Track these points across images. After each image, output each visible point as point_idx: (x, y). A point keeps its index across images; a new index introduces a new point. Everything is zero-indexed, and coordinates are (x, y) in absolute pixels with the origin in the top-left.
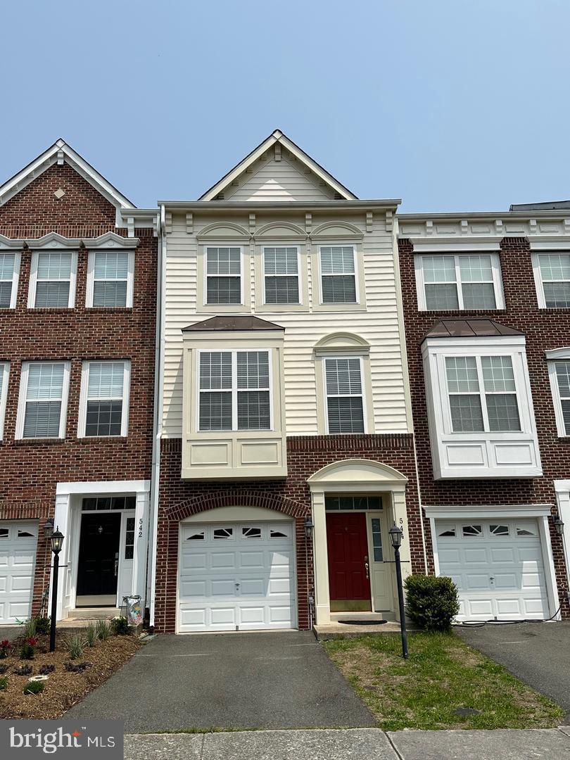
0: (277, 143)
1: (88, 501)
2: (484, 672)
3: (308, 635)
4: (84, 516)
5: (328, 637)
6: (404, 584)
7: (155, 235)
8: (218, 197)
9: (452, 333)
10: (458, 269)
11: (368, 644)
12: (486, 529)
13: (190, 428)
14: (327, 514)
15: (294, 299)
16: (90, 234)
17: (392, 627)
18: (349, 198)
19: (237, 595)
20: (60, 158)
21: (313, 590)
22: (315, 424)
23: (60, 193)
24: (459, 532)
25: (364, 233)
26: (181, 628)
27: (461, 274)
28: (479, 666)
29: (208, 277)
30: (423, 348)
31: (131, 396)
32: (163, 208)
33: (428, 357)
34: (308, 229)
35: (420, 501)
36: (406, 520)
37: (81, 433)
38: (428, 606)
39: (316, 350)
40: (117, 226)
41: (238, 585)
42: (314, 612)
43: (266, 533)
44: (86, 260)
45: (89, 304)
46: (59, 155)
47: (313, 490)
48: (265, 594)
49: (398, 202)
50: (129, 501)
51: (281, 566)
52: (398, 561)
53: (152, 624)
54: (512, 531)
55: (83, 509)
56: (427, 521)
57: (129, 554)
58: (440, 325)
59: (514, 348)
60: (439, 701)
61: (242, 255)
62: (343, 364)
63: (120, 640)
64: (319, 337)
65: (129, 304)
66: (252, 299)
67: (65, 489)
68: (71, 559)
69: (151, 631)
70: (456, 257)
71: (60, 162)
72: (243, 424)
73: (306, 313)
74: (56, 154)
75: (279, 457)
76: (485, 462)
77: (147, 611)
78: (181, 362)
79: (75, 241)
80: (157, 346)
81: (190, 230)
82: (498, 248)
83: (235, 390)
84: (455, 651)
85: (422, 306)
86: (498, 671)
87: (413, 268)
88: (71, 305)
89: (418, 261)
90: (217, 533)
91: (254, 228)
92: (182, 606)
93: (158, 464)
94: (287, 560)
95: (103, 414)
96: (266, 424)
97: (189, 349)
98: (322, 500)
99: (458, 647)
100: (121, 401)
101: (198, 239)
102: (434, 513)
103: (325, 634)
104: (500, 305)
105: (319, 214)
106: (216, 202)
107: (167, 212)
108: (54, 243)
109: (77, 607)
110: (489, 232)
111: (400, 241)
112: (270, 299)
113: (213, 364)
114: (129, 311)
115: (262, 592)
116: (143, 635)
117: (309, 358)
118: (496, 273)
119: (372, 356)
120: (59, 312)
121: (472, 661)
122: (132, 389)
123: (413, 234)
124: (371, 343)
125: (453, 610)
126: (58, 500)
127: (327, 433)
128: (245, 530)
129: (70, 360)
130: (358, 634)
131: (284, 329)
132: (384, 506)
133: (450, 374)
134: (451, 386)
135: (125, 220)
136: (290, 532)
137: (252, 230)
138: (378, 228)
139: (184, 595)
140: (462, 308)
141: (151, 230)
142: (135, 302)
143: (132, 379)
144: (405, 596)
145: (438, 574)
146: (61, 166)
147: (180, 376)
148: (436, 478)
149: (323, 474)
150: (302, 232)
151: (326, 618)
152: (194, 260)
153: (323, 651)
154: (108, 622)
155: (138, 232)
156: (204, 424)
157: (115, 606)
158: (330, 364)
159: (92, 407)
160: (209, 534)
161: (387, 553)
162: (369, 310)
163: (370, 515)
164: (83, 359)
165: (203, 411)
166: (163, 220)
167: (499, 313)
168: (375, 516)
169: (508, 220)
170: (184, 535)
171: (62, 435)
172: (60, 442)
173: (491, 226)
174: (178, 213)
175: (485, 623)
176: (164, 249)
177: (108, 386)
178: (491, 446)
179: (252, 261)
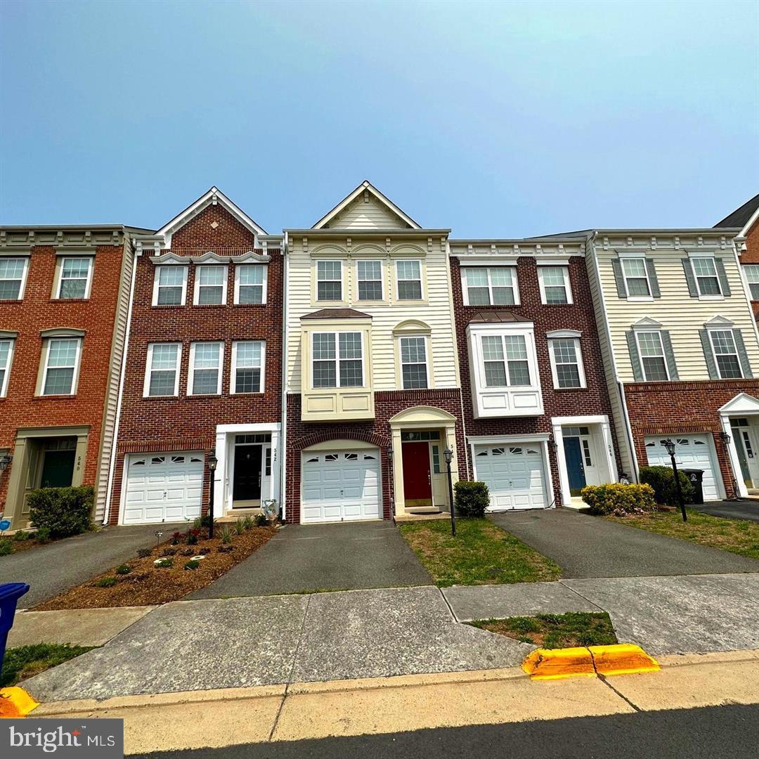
0: (366, 190)
1: (239, 437)
2: (507, 544)
3: (390, 522)
4: (236, 447)
5: (403, 523)
6: (453, 487)
7: (282, 253)
8: (325, 226)
9: (486, 320)
10: (489, 277)
11: (429, 527)
12: (507, 450)
13: (307, 385)
14: (402, 444)
15: (379, 297)
16: (237, 253)
17: (446, 515)
18: (415, 227)
19: (342, 498)
20: (215, 200)
21: (393, 493)
22: (394, 382)
23: (215, 225)
24: (490, 453)
25: (426, 252)
26: (304, 520)
27: (493, 281)
28: (503, 540)
29: (319, 282)
30: (467, 330)
31: (266, 365)
32: (287, 233)
33: (470, 336)
34: (388, 249)
35: (465, 433)
36: (455, 445)
37: (233, 391)
38: (469, 501)
39: (394, 332)
40: (255, 247)
41: (342, 491)
42: (394, 507)
43: (361, 457)
44: (234, 271)
45: (236, 302)
46: (214, 198)
47: (392, 428)
48: (361, 497)
49: (448, 232)
50: (267, 437)
51: (372, 478)
52: (449, 472)
53: (284, 518)
54: (524, 451)
55: (236, 442)
56: (469, 446)
57: (268, 473)
58: (478, 315)
59: (526, 330)
60: (477, 564)
61: (342, 267)
62: (413, 341)
63: (261, 529)
64: (396, 323)
65: (264, 301)
66: (350, 296)
67: (222, 429)
68: (228, 476)
69: (283, 523)
70: (488, 270)
71: (215, 203)
72: (343, 383)
73: (387, 306)
74: (212, 197)
75: (369, 405)
76: (508, 406)
77: (281, 509)
78: (300, 341)
79: (226, 258)
80: (284, 330)
81: (306, 249)
82: (515, 263)
83: (338, 359)
84: (487, 530)
85: (466, 303)
86: (516, 542)
87: (460, 276)
88: (224, 302)
89: (463, 272)
90: (327, 457)
91: (350, 248)
92: (305, 506)
93: (285, 412)
94: (375, 474)
95: (247, 378)
96: (360, 383)
97: (306, 332)
98: (399, 434)
99: (489, 527)
100: (260, 369)
101: (311, 255)
102: (473, 441)
103: (400, 522)
104: (517, 302)
105: (396, 238)
106: (324, 230)
107: (289, 237)
108: (211, 259)
109: (233, 508)
110: (509, 253)
111: (451, 258)
112: (362, 297)
113: (322, 342)
114: (264, 306)
115: (359, 495)
116: (278, 525)
117: (390, 337)
118: (515, 280)
119: (432, 336)
120: (215, 307)
121: (499, 537)
122: (267, 360)
123: (459, 254)
124: (432, 327)
125: (486, 504)
126: (218, 437)
127: (402, 389)
128: (346, 455)
129: (224, 340)
130: (423, 521)
131: (372, 317)
132: (441, 437)
133: (485, 347)
134: (486, 356)
135: (260, 243)
136: (377, 456)
137: (349, 249)
138: (436, 249)
139: (306, 499)
140: (492, 304)
141: (279, 250)
142: (268, 300)
143: (267, 353)
144: (454, 495)
145: (476, 480)
146: (215, 206)
147: (299, 351)
148: (475, 418)
149: (398, 417)
150: (384, 251)
151: (402, 511)
152: (308, 270)
153: (399, 533)
154: (252, 518)
155: (269, 252)
156: (317, 384)
157: (259, 507)
158: (404, 342)
159: (239, 373)
160: (322, 458)
161: (443, 467)
162: (430, 304)
163: (431, 443)
164: (233, 340)
165: (316, 374)
166: (287, 242)
167: (516, 307)
168: (435, 444)
169: (524, 244)
170: (304, 459)
171: (219, 392)
172: (218, 397)
173: (511, 249)
174: (297, 237)
175: (507, 511)
176: (288, 262)
177: (251, 359)
178: (511, 396)
179: (349, 270)
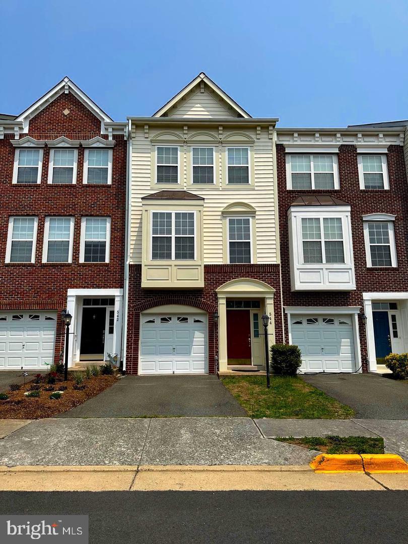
0: (202, 81)
1: (86, 300)
2: (313, 395)
3: (214, 376)
4: (84, 308)
5: (225, 377)
6: (270, 349)
7: (125, 139)
8: (165, 115)
9: (306, 203)
10: (312, 164)
11: (247, 381)
12: (320, 320)
13: (147, 258)
14: (227, 311)
15: (211, 181)
16: (85, 138)
17: (263, 373)
18: (246, 117)
19: (174, 355)
20: (66, 89)
21: (218, 352)
22: (222, 257)
23: (66, 112)
24: (305, 322)
25: (255, 139)
26: (141, 372)
27: (314, 167)
28: (310, 392)
29: (158, 166)
30: (288, 212)
31: (111, 239)
32: (130, 121)
33: (291, 218)
34: (221, 136)
35: (282, 303)
36: (273, 313)
37: (82, 260)
38: (284, 361)
39: (223, 213)
40: (102, 133)
41: (174, 349)
42: (218, 364)
43: (191, 320)
44: (83, 154)
45: (85, 182)
46: (65, 87)
47: (219, 296)
48: (190, 354)
49: (275, 121)
50: (111, 301)
51: (200, 339)
52: (266, 334)
53: (124, 369)
54: (336, 322)
55: (84, 305)
56: (286, 315)
57: (111, 331)
58: (300, 198)
59: (344, 213)
60: (285, 407)
61: (179, 153)
62: (239, 221)
63: (106, 377)
64: (225, 205)
65: (109, 182)
66: (185, 180)
67: (72, 292)
68: (77, 333)
69: (123, 373)
70: (312, 157)
71: (67, 92)
72: (178, 256)
73: (217, 190)
74: (64, 86)
75: (200, 276)
76: (322, 281)
77: (122, 363)
78: (141, 219)
79: (76, 142)
80: (127, 209)
81: (147, 135)
82: (337, 151)
83: (173, 235)
84: (298, 385)
85: (289, 187)
86: (321, 394)
87: (285, 163)
88: (74, 182)
89: (288, 159)
90: (162, 319)
91: (186, 135)
92: (142, 360)
93: (128, 279)
94: (203, 335)
95: (95, 249)
96: (192, 256)
97: (146, 211)
98: (224, 301)
99: (300, 384)
100: (105, 242)
101: (151, 141)
102: (290, 311)
103: (223, 376)
104: (337, 187)
105: (228, 127)
106: (163, 118)
107: (132, 124)
108: (63, 143)
109: (80, 361)
110: (332, 141)
111: (277, 145)
112: (196, 180)
113: (160, 220)
114: (109, 186)
115: (188, 353)
116: (119, 375)
117: (219, 218)
118: (335, 167)
119: (257, 217)
120: (67, 186)
121: (307, 390)
122: (111, 235)
123: (286, 141)
124: (257, 209)
125: (297, 364)
126: (69, 299)
127: (229, 263)
128: (178, 318)
129: (74, 216)
130: (242, 376)
131: (204, 199)
132: (261, 307)
133: (304, 228)
134: (304, 236)
135: (106, 129)
136: (205, 320)
137: (185, 136)
138: (264, 137)
139: (143, 354)
140: (313, 188)
141: (123, 136)
142: (113, 181)
143: (112, 228)
144: (270, 356)
145: (291, 344)
146: (67, 94)
147: (140, 227)
148: (292, 290)
149: (224, 287)
150: (217, 139)
151: (224, 367)
152: (149, 155)
153: (222, 384)
154: (98, 368)
155: (114, 137)
156: (155, 256)
157: (103, 360)
158: (231, 222)
159: (88, 245)
160: (158, 320)
161: (261, 330)
162: (256, 188)
163: (252, 311)
164: (82, 216)
165: (154, 248)
166: (130, 129)
167: (336, 191)
168: (256, 312)
169: (345, 133)
170: (143, 320)
171: (70, 261)
172: (69, 265)
173: (333, 138)
174: (139, 125)
175: (317, 373)
176: (131, 148)
177: (97, 233)
178: (326, 272)
179: (185, 156)
